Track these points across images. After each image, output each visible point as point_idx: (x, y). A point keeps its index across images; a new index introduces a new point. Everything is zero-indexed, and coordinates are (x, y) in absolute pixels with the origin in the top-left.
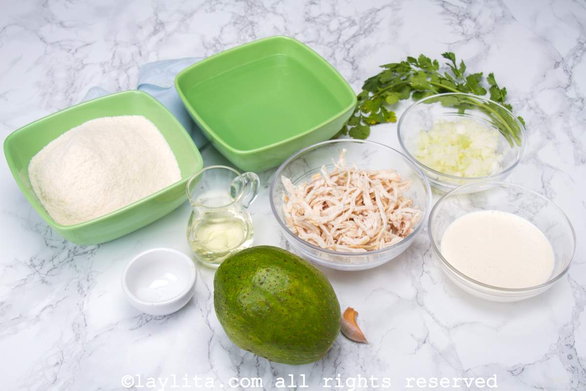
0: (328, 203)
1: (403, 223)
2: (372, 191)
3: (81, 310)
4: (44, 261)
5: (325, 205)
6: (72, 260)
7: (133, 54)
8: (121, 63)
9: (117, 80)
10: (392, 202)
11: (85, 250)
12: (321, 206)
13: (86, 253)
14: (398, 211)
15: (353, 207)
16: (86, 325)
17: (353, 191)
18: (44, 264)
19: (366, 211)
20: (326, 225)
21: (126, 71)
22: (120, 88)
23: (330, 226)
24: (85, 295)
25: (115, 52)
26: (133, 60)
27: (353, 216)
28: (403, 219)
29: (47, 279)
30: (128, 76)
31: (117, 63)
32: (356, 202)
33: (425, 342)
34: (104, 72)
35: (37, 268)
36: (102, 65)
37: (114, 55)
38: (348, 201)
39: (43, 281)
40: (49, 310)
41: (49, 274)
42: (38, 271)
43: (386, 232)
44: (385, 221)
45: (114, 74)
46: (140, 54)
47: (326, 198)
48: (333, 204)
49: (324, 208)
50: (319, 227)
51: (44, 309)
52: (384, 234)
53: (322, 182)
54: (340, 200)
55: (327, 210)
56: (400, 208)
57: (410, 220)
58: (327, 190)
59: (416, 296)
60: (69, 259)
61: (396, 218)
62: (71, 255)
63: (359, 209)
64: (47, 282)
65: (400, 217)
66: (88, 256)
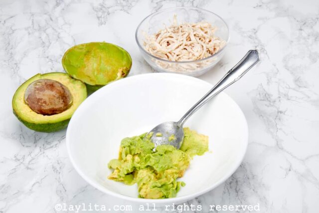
0: (170, 42)
1: (215, 49)
2: (195, 33)
3: (59, 182)
4: (24, 156)
5: (168, 44)
6: (44, 153)
7: (46, 20)
8: (39, 26)
9: (40, 38)
10: (208, 37)
11: (51, 146)
12: (166, 44)
13: (52, 147)
14: (211, 43)
15: (185, 42)
16: (66, 191)
17: (184, 34)
18: (25, 158)
19: (193, 44)
20: (170, 53)
21: (45, 31)
22: (43, 42)
23: (173, 54)
24: (59, 173)
25: (33, 20)
26: (48, 24)
27: (185, 47)
28: (214, 46)
29: (30, 166)
30: (47, 35)
31: (36, 27)
32: (187, 40)
33: (290, 170)
34: (29, 34)
35: (21, 161)
36: (26, 29)
37: (33, 22)
38: (181, 40)
39: (28, 168)
40: (37, 185)
41: (30, 163)
42: (21, 163)
43: (206, 53)
44: (205, 48)
45: (37, 34)
46: (51, 20)
47: (169, 39)
48: (173, 42)
49: (168, 45)
50: (166, 54)
51: (33, 185)
52: (205, 54)
53: (165, 31)
54: (177, 40)
55: (170, 46)
56: (212, 41)
57: (219, 46)
58: (169, 34)
59: (277, 144)
60: (41, 153)
61: (210, 46)
62: (42, 150)
63: (189, 43)
64: (30, 169)
65: (213, 45)
66: (54, 149)
